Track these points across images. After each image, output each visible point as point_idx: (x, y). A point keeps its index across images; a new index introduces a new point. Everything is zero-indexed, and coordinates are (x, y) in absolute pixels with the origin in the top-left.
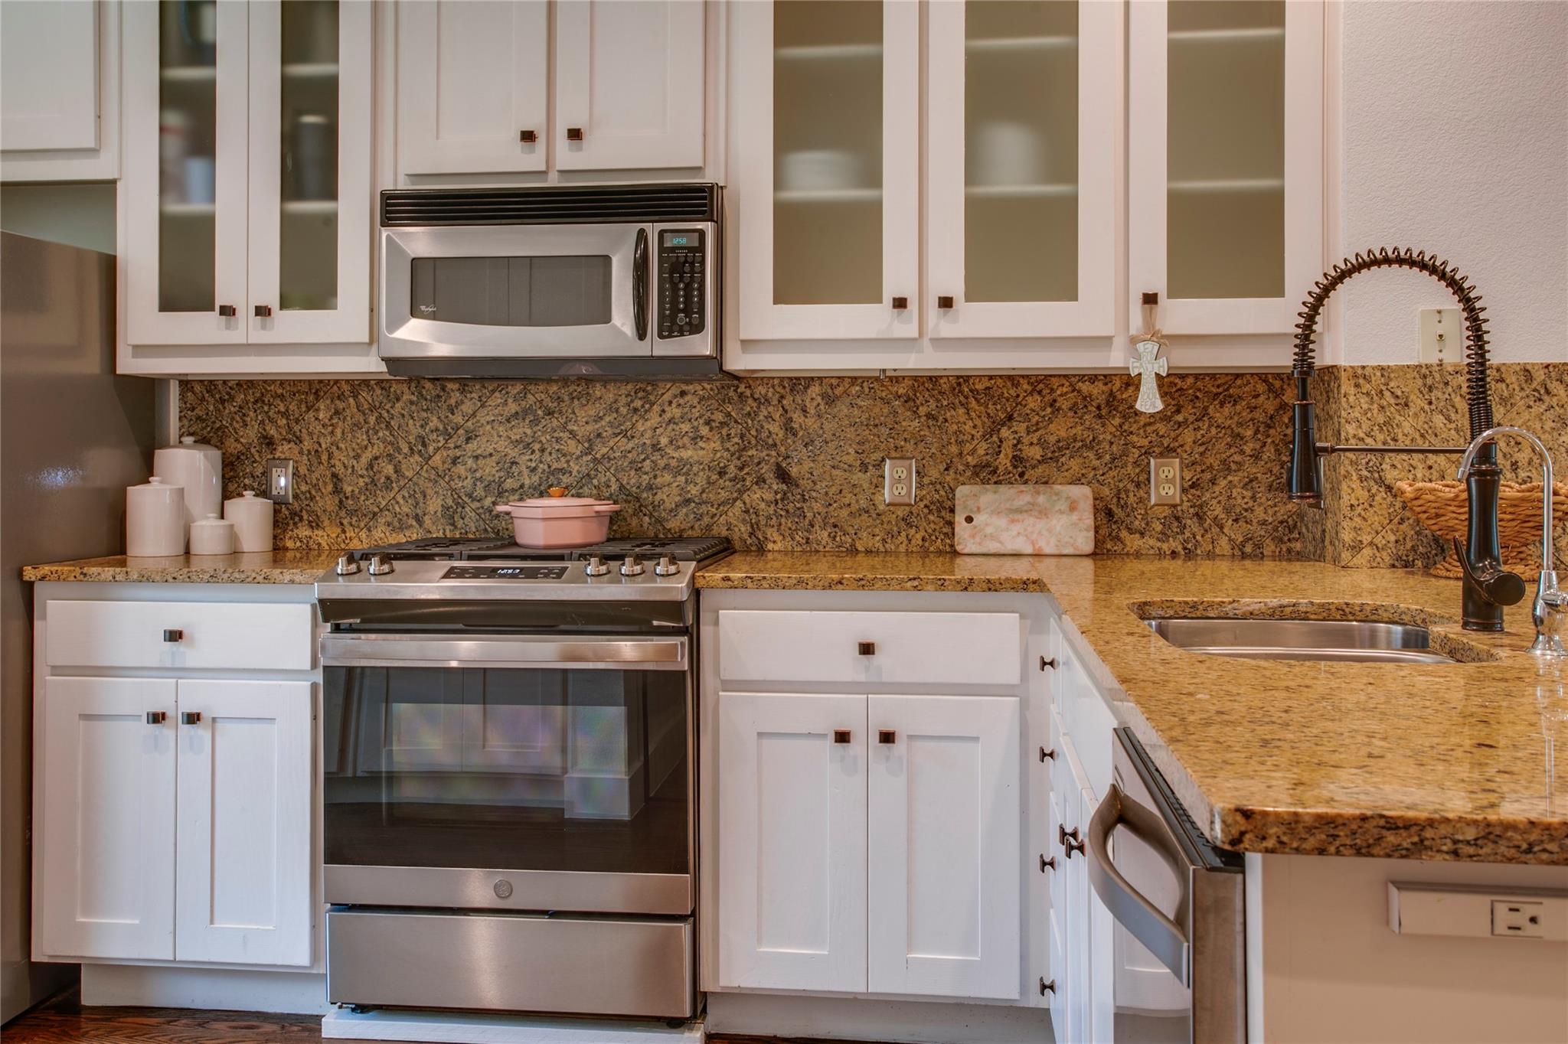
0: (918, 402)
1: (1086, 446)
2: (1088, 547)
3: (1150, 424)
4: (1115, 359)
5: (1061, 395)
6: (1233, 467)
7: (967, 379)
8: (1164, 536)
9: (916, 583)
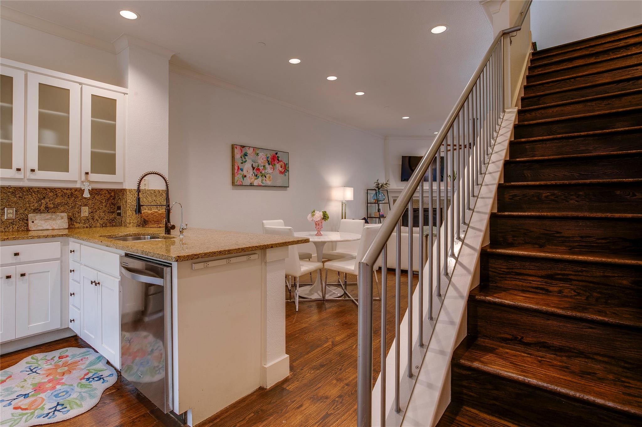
0: (16, 194)
1: (65, 204)
2: (67, 227)
3: (81, 199)
4: (78, 186)
5: (58, 193)
6: (101, 208)
7: (32, 188)
8: (84, 224)
9: (32, 237)
